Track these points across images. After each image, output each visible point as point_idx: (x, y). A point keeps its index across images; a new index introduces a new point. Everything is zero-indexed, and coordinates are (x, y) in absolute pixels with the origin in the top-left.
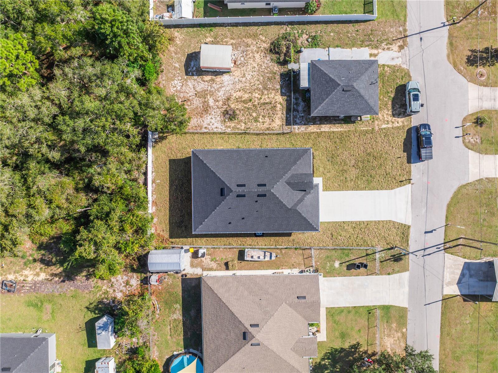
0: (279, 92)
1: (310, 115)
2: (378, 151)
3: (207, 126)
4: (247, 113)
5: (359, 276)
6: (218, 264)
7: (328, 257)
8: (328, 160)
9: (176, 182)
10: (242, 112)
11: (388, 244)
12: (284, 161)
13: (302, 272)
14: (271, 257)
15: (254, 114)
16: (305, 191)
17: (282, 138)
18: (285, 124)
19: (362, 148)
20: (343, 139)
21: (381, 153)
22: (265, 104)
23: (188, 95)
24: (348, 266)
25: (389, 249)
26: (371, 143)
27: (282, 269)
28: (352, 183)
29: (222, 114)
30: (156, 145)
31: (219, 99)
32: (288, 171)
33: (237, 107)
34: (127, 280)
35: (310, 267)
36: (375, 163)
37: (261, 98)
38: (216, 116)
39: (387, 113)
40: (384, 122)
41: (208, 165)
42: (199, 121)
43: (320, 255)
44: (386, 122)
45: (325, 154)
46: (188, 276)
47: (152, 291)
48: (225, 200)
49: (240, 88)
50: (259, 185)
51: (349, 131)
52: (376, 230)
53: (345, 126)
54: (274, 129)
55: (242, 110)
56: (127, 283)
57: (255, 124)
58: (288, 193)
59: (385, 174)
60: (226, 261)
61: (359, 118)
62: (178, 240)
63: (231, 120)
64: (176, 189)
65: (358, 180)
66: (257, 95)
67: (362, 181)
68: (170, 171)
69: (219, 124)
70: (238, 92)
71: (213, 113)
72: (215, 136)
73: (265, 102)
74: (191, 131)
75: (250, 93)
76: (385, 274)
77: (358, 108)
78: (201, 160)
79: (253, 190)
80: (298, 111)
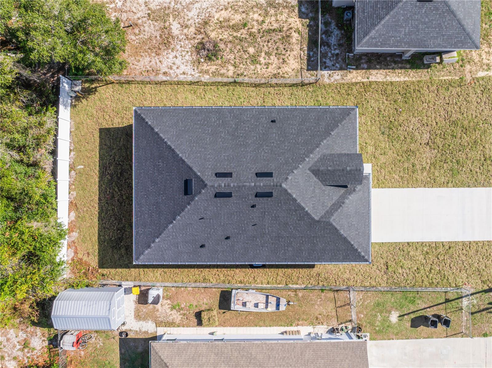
0: (296, 10)
1: (351, 50)
2: (470, 117)
3: (167, 70)
4: (239, 47)
5: (432, 338)
6: (184, 315)
7: (378, 305)
8: (383, 133)
9: (111, 168)
10: (229, 45)
11: (483, 282)
12: (307, 130)
13: (333, 331)
14: (278, 305)
15: (251, 50)
16: (346, 187)
17: (299, 92)
18: (305, 67)
19: (442, 113)
20: (408, 95)
21: (475, 121)
22: (269, 31)
23: (136, 17)
24: (413, 321)
25: (486, 291)
26: (459, 104)
27: (298, 325)
28: (425, 174)
29: (194, 49)
30: (77, 103)
31: (189, 23)
32: (314, 149)
33: (221, 37)
34: (25, 339)
35: (347, 322)
36: (466, 138)
37: (263, 22)
38: (184, 53)
39: (487, 50)
40: (481, 67)
41: (161, 135)
42: (153, 62)
43: (364, 301)
44: (485, 67)
45: (377, 122)
46: (131, 335)
47: (69, 359)
48: (192, 203)
49: (226, 4)
50: (258, 175)
51: (418, 81)
52: (464, 258)
53: (412, 72)
54: (286, 75)
55: (231, 42)
56: (25, 344)
57: (252, 67)
58: (314, 191)
59: (483, 159)
60: (198, 310)
61: (438, 59)
62: (113, 271)
63: (210, 59)
64: (110, 181)
65: (435, 168)
66: (256, 16)
67: (442, 171)
68: (100, 149)
69: (189, 67)
70: (223, 12)
71: (178, 47)
72: (181, 88)
73: (271, 28)
74: (139, 79)
75: (243, 12)
76: (479, 336)
77: (443, 36)
78: (150, 126)
79: (248, 184)
80: (329, 45)
